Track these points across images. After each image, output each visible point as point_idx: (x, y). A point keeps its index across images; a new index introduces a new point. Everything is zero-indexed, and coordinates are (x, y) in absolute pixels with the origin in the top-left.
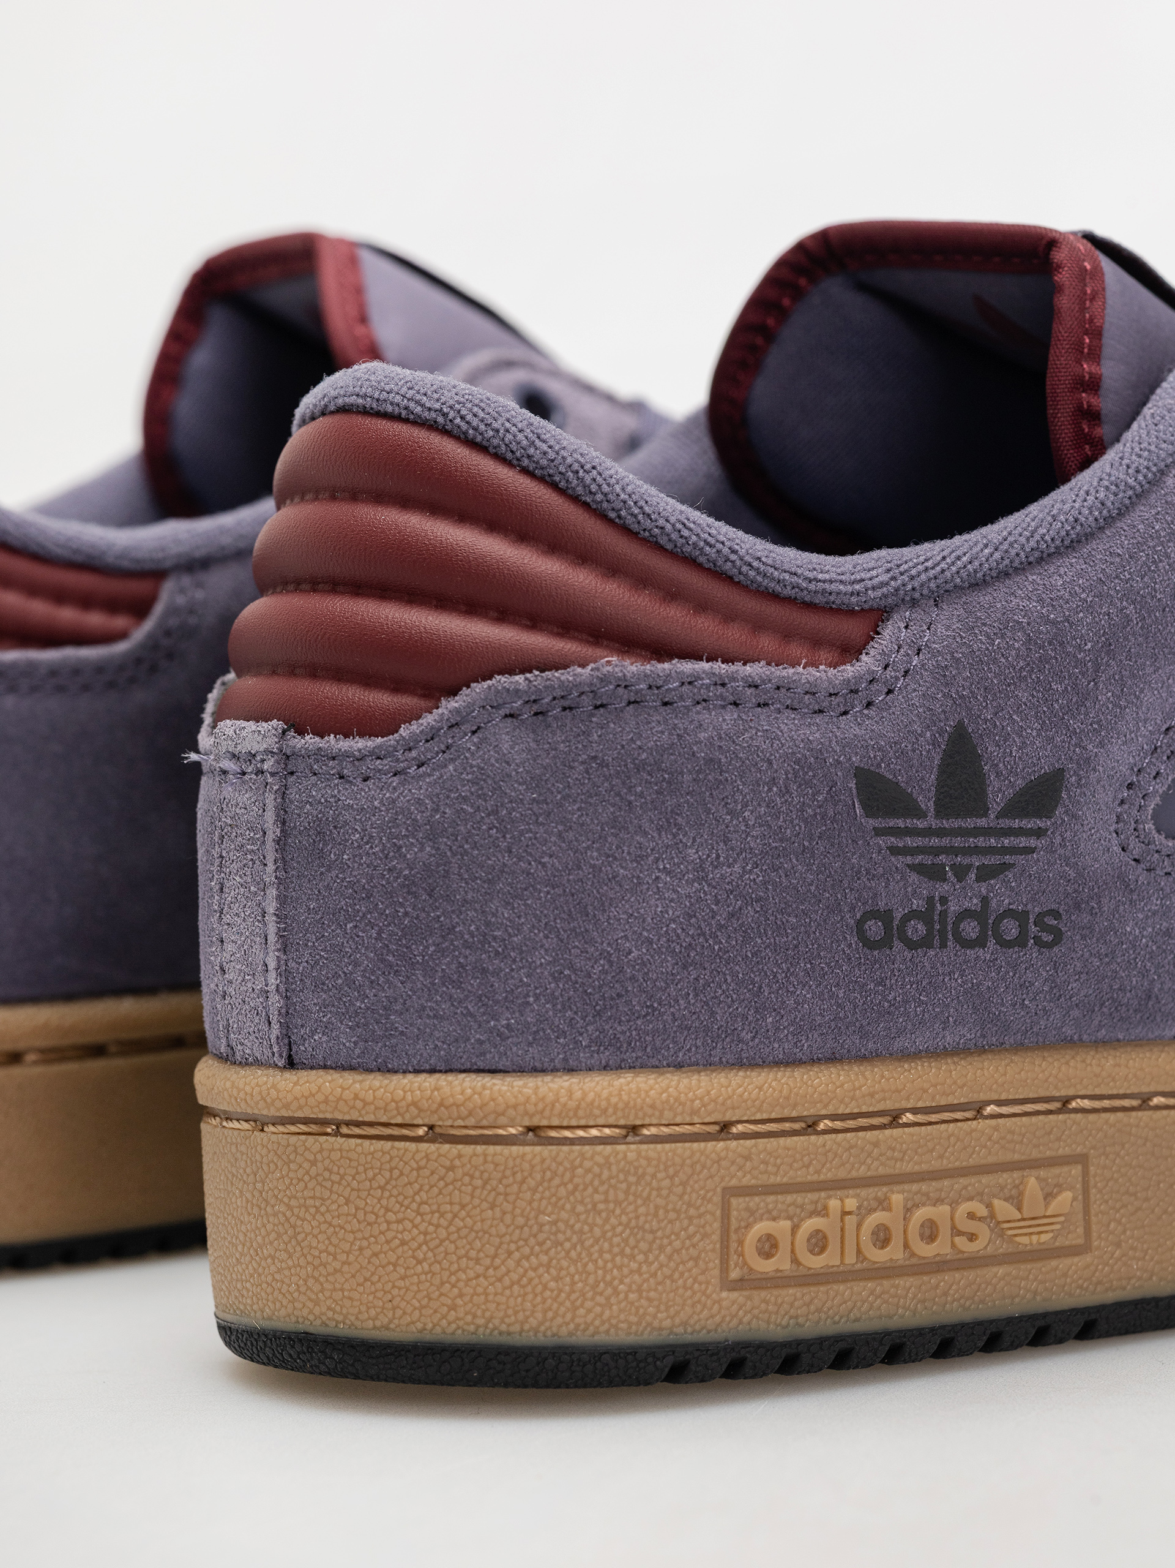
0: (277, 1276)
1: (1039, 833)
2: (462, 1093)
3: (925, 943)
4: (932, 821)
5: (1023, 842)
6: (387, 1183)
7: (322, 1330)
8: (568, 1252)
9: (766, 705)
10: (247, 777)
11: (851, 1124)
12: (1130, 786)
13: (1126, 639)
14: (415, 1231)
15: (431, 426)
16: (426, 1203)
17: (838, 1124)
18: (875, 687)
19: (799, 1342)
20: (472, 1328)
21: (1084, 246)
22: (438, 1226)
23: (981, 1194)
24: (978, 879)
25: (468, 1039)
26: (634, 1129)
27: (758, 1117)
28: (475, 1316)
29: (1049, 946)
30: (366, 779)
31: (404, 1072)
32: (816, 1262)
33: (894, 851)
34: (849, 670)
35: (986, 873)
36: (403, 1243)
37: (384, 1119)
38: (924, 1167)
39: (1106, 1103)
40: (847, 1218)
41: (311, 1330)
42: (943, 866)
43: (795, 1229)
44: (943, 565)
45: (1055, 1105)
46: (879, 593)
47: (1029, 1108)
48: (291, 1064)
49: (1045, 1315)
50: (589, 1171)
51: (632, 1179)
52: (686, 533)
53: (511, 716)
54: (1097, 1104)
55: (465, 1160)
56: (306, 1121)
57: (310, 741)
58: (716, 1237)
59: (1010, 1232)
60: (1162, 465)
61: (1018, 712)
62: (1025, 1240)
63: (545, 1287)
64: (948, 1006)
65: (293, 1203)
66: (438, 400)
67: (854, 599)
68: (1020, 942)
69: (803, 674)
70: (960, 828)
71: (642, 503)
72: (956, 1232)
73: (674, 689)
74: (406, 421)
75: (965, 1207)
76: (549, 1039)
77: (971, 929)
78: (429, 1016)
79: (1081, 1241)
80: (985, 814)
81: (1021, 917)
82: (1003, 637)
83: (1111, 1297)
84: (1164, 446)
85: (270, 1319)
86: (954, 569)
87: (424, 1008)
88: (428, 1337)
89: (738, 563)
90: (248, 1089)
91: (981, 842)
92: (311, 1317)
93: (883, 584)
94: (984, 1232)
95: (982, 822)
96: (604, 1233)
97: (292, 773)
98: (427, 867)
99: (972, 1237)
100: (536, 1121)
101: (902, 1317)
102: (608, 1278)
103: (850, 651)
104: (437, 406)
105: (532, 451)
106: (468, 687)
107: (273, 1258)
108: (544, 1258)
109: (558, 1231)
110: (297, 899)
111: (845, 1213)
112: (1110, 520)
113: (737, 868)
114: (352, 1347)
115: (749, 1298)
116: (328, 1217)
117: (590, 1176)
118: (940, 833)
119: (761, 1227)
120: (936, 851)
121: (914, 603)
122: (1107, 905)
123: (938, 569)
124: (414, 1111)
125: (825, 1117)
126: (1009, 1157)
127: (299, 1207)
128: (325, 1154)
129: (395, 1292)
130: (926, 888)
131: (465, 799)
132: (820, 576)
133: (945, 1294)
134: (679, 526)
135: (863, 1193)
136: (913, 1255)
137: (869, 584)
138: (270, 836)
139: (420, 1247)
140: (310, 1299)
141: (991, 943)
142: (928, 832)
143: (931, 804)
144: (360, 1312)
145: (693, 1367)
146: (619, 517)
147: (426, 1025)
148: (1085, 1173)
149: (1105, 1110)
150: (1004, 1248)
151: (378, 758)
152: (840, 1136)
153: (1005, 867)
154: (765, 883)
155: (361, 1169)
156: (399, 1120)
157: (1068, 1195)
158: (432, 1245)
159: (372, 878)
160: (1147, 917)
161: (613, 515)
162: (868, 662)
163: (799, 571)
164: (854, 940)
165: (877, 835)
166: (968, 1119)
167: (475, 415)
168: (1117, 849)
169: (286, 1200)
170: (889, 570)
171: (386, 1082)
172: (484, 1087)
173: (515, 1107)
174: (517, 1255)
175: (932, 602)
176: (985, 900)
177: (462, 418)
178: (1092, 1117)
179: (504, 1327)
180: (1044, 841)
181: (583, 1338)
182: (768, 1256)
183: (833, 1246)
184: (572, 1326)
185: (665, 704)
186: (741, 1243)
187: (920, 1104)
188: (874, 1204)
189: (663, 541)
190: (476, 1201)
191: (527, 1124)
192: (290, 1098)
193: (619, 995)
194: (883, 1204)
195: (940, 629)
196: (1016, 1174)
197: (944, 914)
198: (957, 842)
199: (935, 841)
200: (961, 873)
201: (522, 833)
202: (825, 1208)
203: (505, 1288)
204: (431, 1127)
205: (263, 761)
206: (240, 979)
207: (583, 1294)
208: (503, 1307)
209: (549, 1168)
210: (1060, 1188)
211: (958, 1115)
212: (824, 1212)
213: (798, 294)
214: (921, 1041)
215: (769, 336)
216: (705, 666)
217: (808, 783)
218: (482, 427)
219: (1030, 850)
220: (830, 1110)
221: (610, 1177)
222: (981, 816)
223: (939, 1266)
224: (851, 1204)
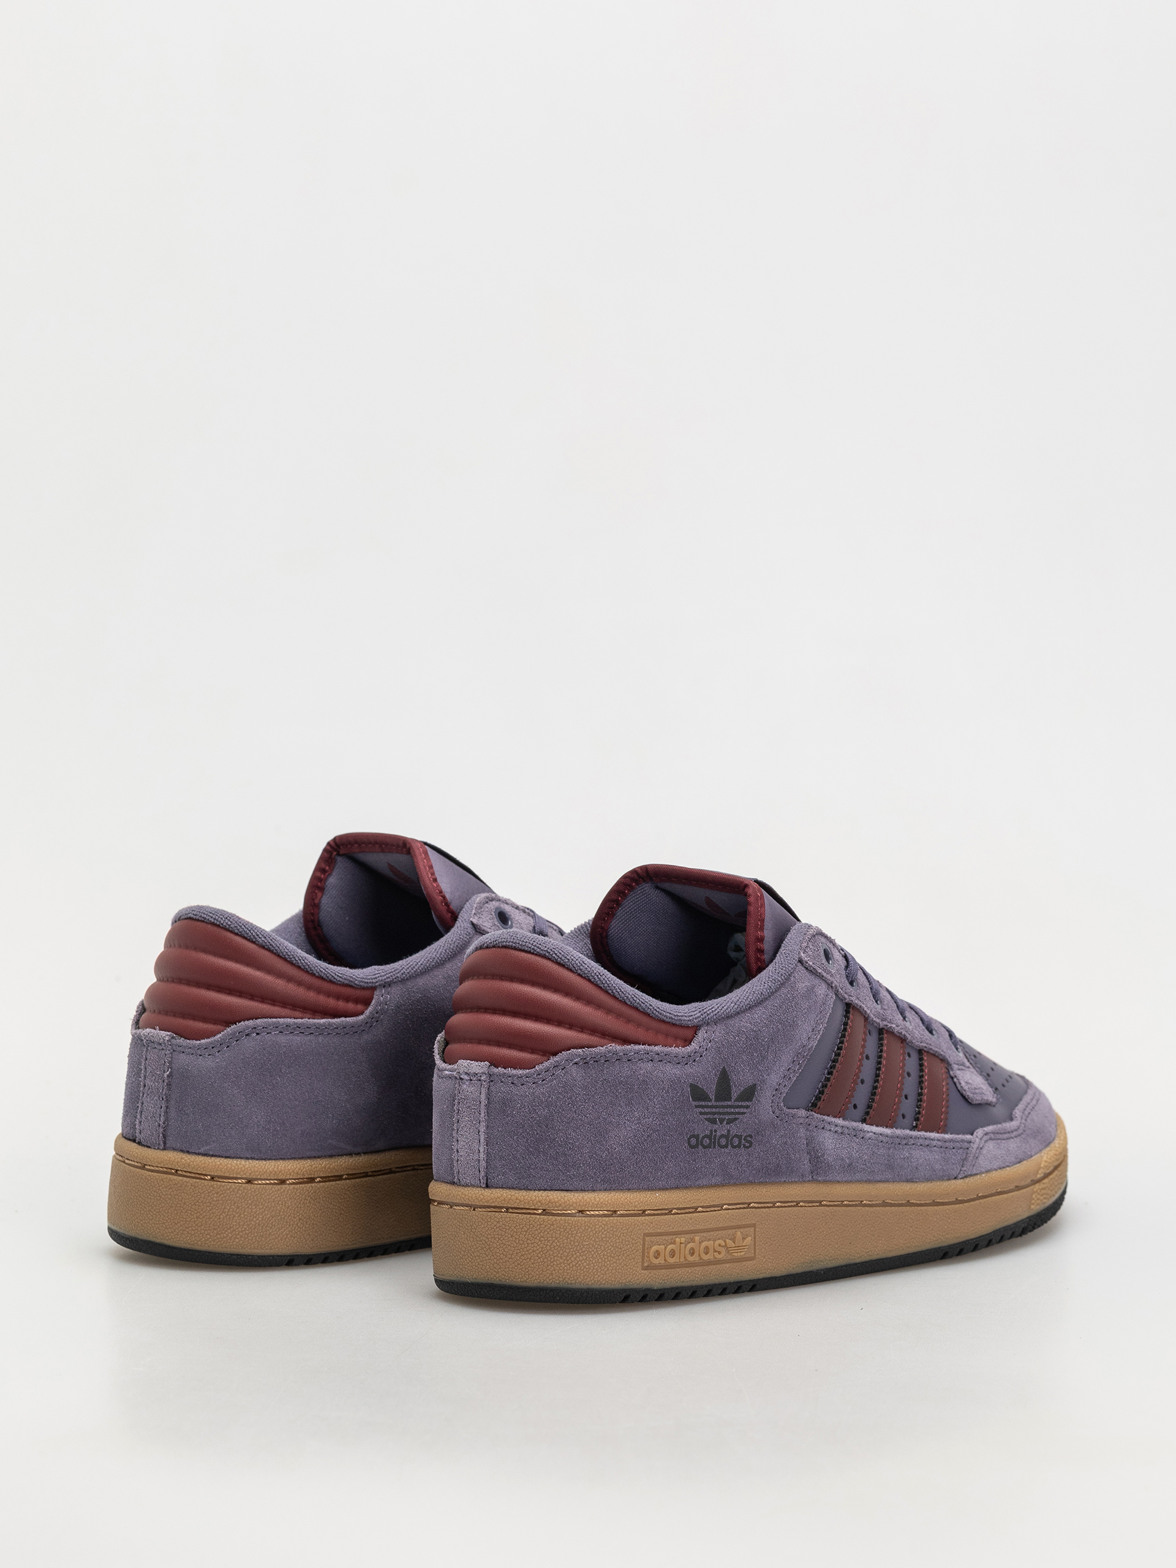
0: (481, 1263)
1: (747, 1107)
2: (557, 1198)
3: (709, 1146)
4: (714, 1103)
5: (742, 1110)
6: (528, 1229)
7: (499, 1282)
8: (593, 1255)
9: (661, 1061)
10: (473, 1082)
11: (683, 1211)
12: (776, 1090)
13: (778, 1037)
14: (538, 1247)
15: (544, 957)
16: (543, 1237)
17: (679, 1212)
18: (696, 1054)
19: (665, 1289)
20: (558, 1282)
21: (756, 885)
22: (547, 1245)
23: (723, 1237)
24: (727, 1123)
25: (559, 1179)
26: (615, 1212)
27: (655, 1208)
28: (559, 1277)
29: (748, 1148)
30: (522, 1085)
31: (534, 1190)
32: (671, 1261)
33: (701, 1113)
34: (689, 1049)
35: (729, 1122)
36: (534, 1251)
37: (527, 1207)
38: (706, 1227)
39: (762, 1205)
40: (682, 1245)
41: (495, 1282)
42: (716, 1119)
43: (666, 1248)
44: (718, 1010)
45: (746, 1206)
46: (697, 1020)
47: (738, 1206)
48: (487, 1186)
49: (741, 1282)
50: (601, 1226)
51: (614, 1229)
52: (635, 998)
53: (576, 1063)
54: (759, 1205)
55: (558, 1222)
56: (494, 1207)
57: (501, 1070)
58: (640, 1251)
59: (731, 1252)
60: (789, 972)
61: (743, 1064)
62: (736, 1254)
63: (585, 1267)
64: (714, 1169)
65: (489, 1236)
66: (546, 947)
67: (689, 1022)
68: (739, 1146)
69: (674, 1050)
70: (722, 1105)
71: (620, 988)
72: (715, 1251)
73: (632, 1055)
74: (533, 954)
75: (718, 1242)
76: (587, 1179)
77: (723, 1141)
78: (545, 1170)
79: (753, 1255)
80: (730, 1099)
81: (739, 1137)
82: (738, 1037)
83: (761, 1276)
84: (790, 965)
85: (476, 1279)
86: (722, 1011)
87: (543, 1168)
88: (541, 1285)
89: (652, 1010)
90: (470, 1195)
91: (728, 1110)
92: (495, 1278)
93: (699, 1017)
94: (723, 1250)
95: (729, 1103)
96: (605, 1248)
97: (492, 1081)
98: (546, 1117)
99: (719, 1253)
100: (583, 1209)
101: (697, 1281)
102: (606, 1264)
103: (688, 1042)
104: (546, 949)
105: (582, 967)
106: (561, 1053)
107: (479, 1256)
108: (584, 1257)
109: (590, 1248)
110: (493, 1127)
111: (681, 1243)
112: (772, 993)
113: (651, 1119)
114: (511, 1288)
115: (650, 1273)
116: (504, 1242)
117: (601, 1228)
118: (716, 1107)
119: (655, 1248)
120: (714, 1113)
121: (708, 1024)
122: (768, 1133)
123: (717, 1011)
124: (539, 1204)
125: (675, 1209)
126: (732, 1224)
127: (492, 1238)
128: (503, 1219)
129: (530, 1269)
130: (710, 1126)
131: (560, 1093)
132: (679, 1014)
133: (710, 1273)
134: (633, 996)
135: (687, 1236)
136: (701, 1259)
137: (694, 1017)
138: (483, 1104)
139: (539, 1253)
140: (495, 1271)
141: (730, 1146)
142: (711, 1107)
143: (713, 1097)
144: (515, 1276)
145: (631, 1297)
146: (612, 992)
147: (544, 1173)
148: (755, 1230)
149: (762, 1208)
150: (729, 1257)
151: (527, 1077)
152: (680, 1215)
153: (736, 1119)
154: (659, 1124)
155: (518, 1224)
156: (533, 1207)
157: (750, 1238)
158: (544, 1252)
159: (525, 1120)
160: (779, 1137)
161: (610, 992)
162: (694, 1046)
163: (672, 1012)
164: (686, 1145)
165: (696, 1108)
166: (719, 1210)
167: (560, 953)
168: (771, 1113)
169: (486, 1236)
170: (700, 1012)
171: (528, 1194)
172: (565, 1196)
173: (576, 1203)
174: (575, 1256)
175: (714, 1023)
176: (729, 1131)
177: (556, 954)
178: (758, 1210)
179: (569, 1282)
180: (749, 1110)
181: (596, 1286)
182: (657, 1258)
183: (677, 1255)
184: (593, 1281)
185: (629, 1060)
186: (648, 1253)
187: (705, 1205)
188: (690, 1240)
189: (627, 1001)
190: (561, 1237)
191: (580, 1209)
192: (489, 1198)
193: (612, 1164)
194: (693, 1240)
195: (717, 1034)
196: (734, 1230)
197: (715, 1135)
198: (721, 1110)
199: (714, 1110)
200: (722, 1121)
201: (580, 1106)
202: (675, 1241)
203: (570, 1268)
204: (544, 1210)
205: (481, 1076)
206: (466, 1155)
207: (597, 1270)
208: (569, 1274)
209: (587, 1225)
210: (747, 1236)
211: (716, 1209)
212: (674, 1243)
213: (631, 888)
214: (705, 1182)
215: (619, 904)
216: (642, 1047)
217: (675, 1089)
218: (563, 958)
219: (744, 1113)
220: (677, 1206)
221: (608, 1229)
222: (729, 1101)
223: (709, 1263)
224: (683, 1240)
